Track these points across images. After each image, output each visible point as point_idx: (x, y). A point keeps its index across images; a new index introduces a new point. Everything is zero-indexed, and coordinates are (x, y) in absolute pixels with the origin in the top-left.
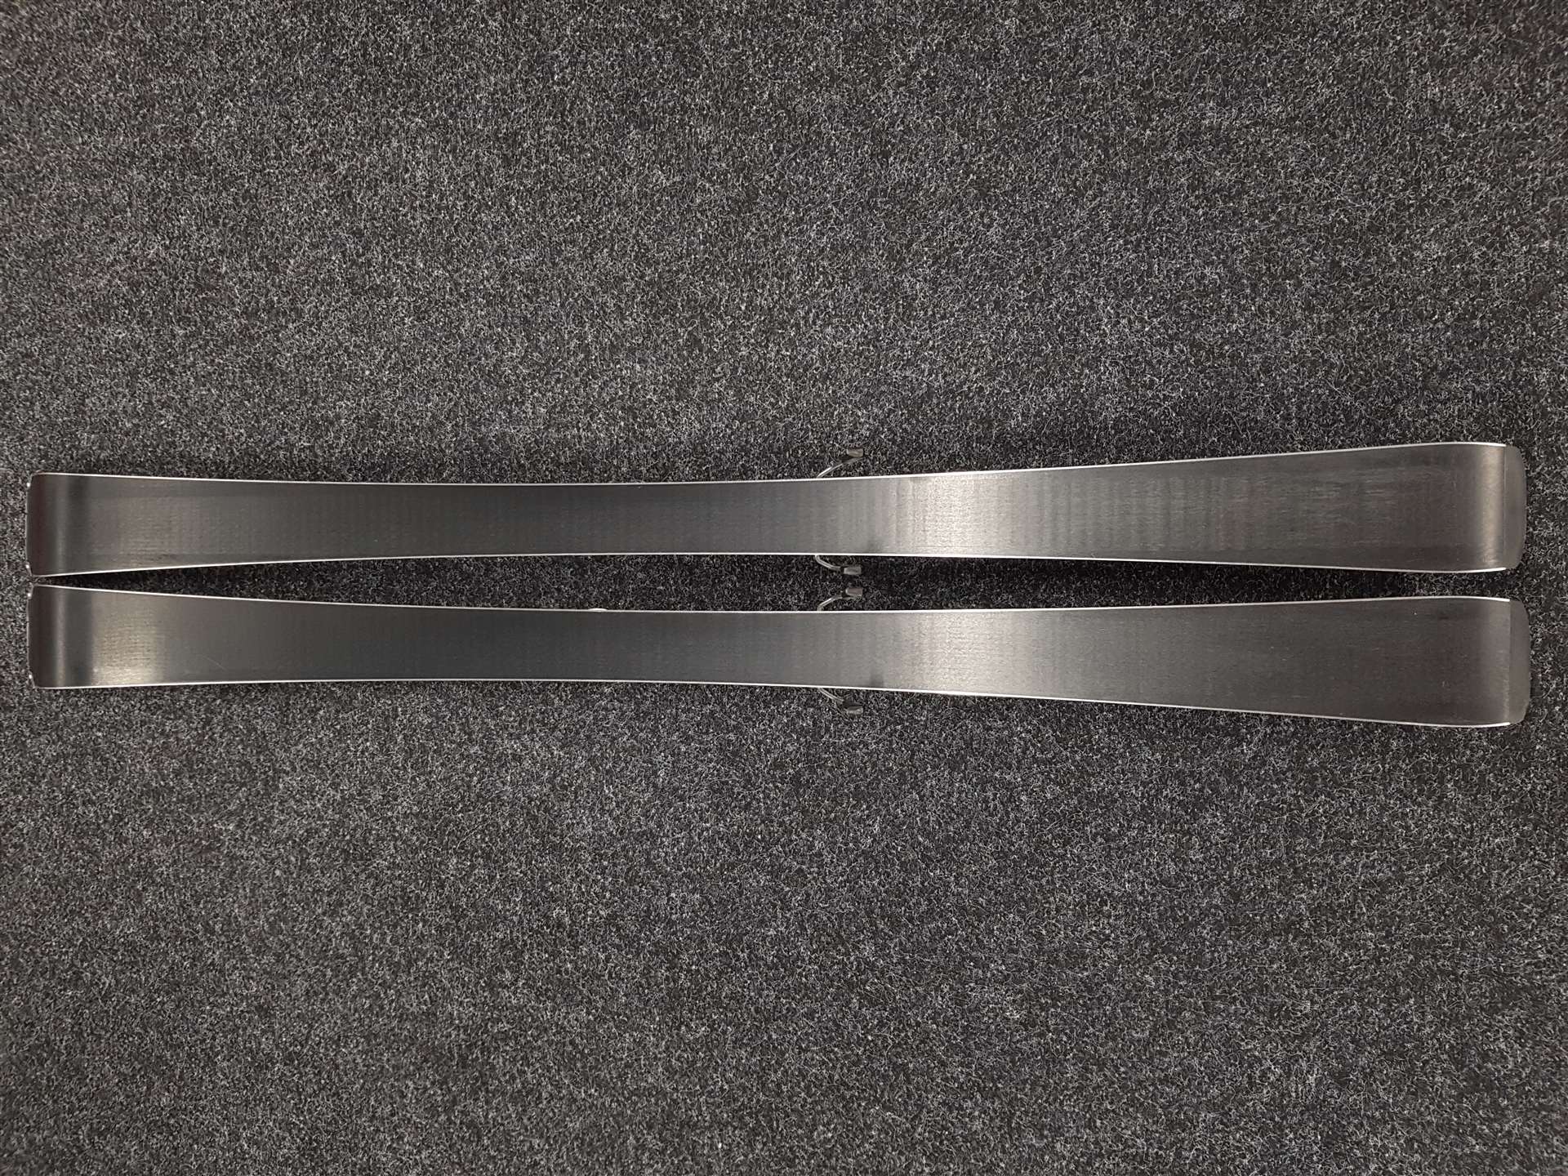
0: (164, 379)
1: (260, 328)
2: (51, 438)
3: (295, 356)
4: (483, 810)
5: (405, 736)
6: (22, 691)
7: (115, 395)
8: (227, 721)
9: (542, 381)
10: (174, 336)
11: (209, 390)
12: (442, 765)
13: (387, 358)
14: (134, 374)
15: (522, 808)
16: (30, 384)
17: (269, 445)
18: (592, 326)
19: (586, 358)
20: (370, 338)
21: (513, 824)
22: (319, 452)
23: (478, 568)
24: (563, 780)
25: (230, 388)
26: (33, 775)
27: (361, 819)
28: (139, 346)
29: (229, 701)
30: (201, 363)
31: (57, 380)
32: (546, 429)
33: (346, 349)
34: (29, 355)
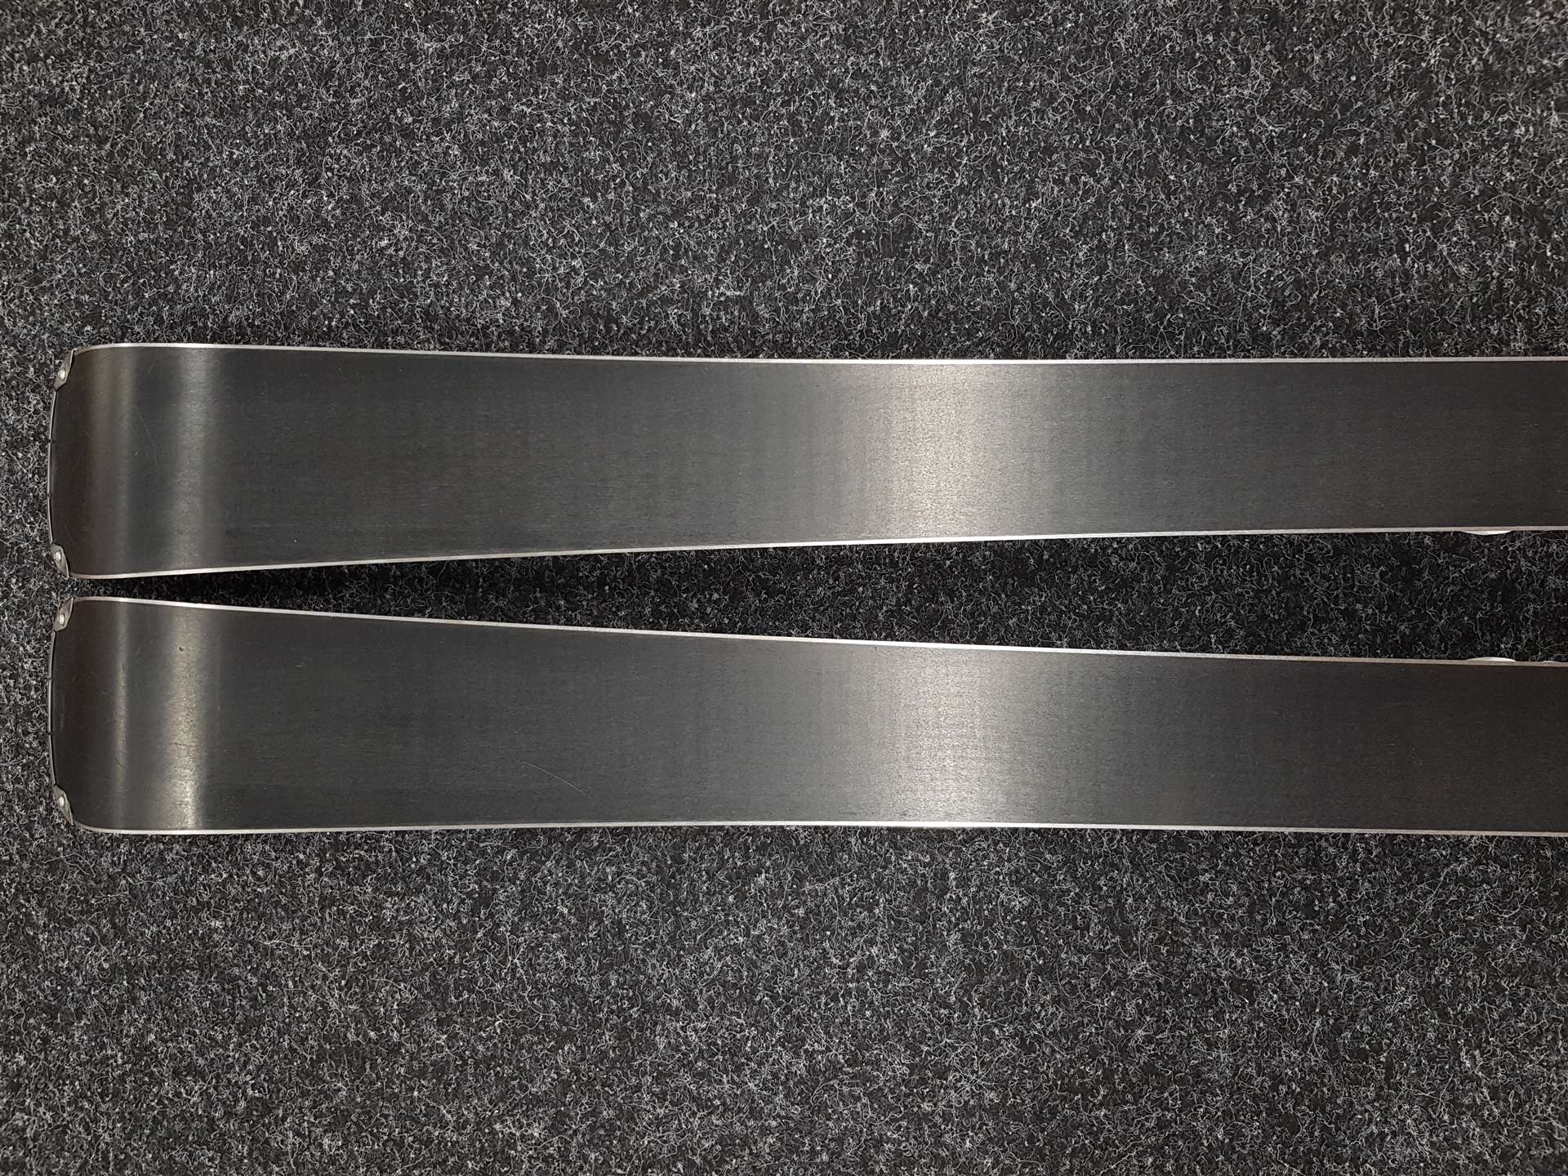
0: (391, 150)
1: (623, 36)
2: (109, 278)
3: (708, 98)
4: (1161, 1104)
5: (965, 938)
6: (29, 828)
7: (268, 183)
8: (529, 897)
9: (1312, 149)
10: (413, 54)
11: (497, 173)
12: (1056, 1001)
13: (933, 100)
14: (317, 137)
15: (1255, 1098)
16: (58, 162)
17: (642, 294)
18: (1436, 32)
19: (1422, 101)
20: (892, 57)
21: (1235, 1134)
22: (763, 311)
23: (1147, 564)
24: (1358, 1037)
25: (549, 168)
26: (52, 1011)
27: (855, 1116)
28: (329, 75)
29: (534, 854)
30: (476, 115)
31: (123, 153)
32: (1324, 256)
33: (834, 85)
34: (54, 100)
